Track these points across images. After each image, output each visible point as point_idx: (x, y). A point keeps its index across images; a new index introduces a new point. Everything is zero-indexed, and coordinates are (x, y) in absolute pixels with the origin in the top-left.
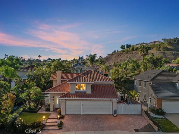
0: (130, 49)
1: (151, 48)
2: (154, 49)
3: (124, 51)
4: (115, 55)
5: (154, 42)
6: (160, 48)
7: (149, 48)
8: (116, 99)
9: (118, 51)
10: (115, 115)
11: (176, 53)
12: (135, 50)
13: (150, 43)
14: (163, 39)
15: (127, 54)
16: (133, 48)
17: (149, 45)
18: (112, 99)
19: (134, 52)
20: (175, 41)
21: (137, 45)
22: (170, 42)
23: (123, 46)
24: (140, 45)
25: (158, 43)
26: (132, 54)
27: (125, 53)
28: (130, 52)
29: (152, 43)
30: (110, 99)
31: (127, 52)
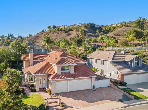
0: (56, 30)
1: (72, 29)
2: (75, 30)
3: (51, 31)
4: (44, 34)
5: (74, 25)
6: (78, 30)
7: (70, 29)
8: (94, 77)
9: (45, 31)
10: (94, 90)
11: (90, 34)
12: (60, 31)
13: (71, 26)
14: (80, 24)
15: (54, 33)
16: (59, 29)
17: (70, 27)
18: (92, 77)
19: (59, 32)
20: (88, 25)
21: (61, 26)
22: (85, 26)
23: (49, 26)
24: (63, 27)
25: (76, 26)
26: (58, 34)
27: (52, 32)
28: (56, 32)
29: (72, 25)
30: (90, 77)
31: (54, 32)
